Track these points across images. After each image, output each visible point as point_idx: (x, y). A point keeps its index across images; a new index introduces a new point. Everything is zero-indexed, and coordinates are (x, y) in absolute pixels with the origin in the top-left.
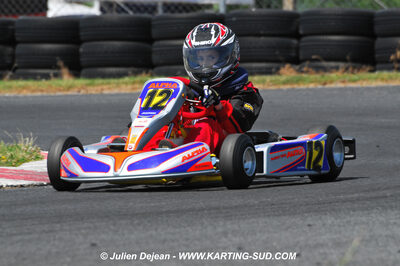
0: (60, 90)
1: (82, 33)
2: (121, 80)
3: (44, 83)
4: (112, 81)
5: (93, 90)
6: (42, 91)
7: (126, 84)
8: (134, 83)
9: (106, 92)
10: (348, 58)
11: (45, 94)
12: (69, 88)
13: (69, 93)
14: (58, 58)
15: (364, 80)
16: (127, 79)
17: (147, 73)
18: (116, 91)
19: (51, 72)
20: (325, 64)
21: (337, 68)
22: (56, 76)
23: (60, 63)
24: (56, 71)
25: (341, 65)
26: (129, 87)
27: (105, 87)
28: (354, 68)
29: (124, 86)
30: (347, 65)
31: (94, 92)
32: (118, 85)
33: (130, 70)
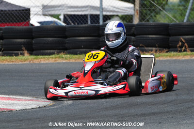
0: (21, 61)
1: (33, 34)
2: (50, 56)
3: (14, 58)
4: (46, 56)
5: (36, 61)
6: (13, 62)
7: (52, 58)
8: (56, 58)
9: (42, 62)
10: (157, 45)
11: (14, 63)
12: (26, 60)
13: (25, 63)
14: (22, 46)
15: (162, 56)
16: (53, 56)
17: (63, 52)
18: (47, 62)
19: (19, 52)
20: (146, 48)
21: (152, 50)
22: (21, 54)
23: (24, 48)
24: (21, 52)
25: (154, 49)
26: (53, 59)
27: (42, 60)
28: (160, 50)
29: (51, 59)
30: (156, 49)
31: (37, 62)
32: (48, 59)
33: (55, 51)
